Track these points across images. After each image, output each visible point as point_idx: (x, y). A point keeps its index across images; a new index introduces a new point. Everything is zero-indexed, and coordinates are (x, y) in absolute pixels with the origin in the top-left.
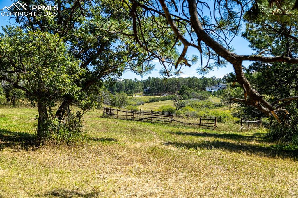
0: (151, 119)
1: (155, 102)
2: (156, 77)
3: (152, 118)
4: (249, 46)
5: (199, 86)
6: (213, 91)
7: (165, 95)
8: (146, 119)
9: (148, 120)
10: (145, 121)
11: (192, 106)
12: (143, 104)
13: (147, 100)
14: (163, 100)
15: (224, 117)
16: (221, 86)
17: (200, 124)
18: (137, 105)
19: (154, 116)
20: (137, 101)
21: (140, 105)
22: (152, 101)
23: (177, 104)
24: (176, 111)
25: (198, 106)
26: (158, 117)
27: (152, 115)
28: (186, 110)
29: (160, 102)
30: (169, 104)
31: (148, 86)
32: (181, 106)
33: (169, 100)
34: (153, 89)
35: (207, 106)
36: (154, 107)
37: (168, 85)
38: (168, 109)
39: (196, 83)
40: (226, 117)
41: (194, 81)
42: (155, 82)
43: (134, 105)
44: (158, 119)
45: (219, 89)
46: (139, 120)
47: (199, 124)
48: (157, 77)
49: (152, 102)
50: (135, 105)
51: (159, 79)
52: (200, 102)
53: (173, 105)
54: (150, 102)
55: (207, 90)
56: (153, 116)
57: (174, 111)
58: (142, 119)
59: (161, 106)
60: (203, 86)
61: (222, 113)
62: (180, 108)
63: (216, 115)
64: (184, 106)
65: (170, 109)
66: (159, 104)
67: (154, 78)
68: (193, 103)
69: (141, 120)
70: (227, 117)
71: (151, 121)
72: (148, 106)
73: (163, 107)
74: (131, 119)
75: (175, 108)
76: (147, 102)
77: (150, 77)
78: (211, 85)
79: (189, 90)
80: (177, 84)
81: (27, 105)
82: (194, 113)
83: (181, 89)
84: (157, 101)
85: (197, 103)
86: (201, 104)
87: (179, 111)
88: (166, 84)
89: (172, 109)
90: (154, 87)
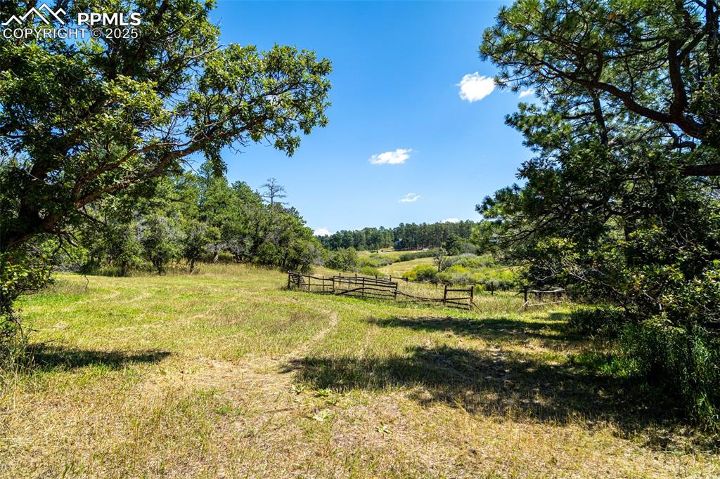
0: (361, 290)
1: (408, 260)
2: (411, 224)
3: (363, 289)
4: (524, 143)
7: (426, 250)
8: (354, 290)
9: (357, 294)
10: (351, 296)
11: (464, 265)
12: (391, 264)
13: (398, 258)
14: (421, 257)
17: (444, 300)
19: (367, 286)
20: (383, 260)
21: (386, 265)
22: (404, 259)
23: (440, 263)
24: (438, 274)
25: (474, 265)
26: (373, 287)
27: (363, 284)
28: (453, 271)
29: (417, 260)
30: (428, 263)
31: (400, 237)
32: (447, 266)
33: (430, 256)
34: (408, 241)
37: (429, 235)
38: (425, 270)
39: (472, 229)
41: (469, 227)
42: (410, 230)
43: (377, 265)
44: (372, 291)
46: (342, 293)
47: (442, 300)
48: (413, 224)
51: (416, 225)
52: (477, 259)
53: (432, 264)
54: (402, 261)
56: (365, 286)
57: (435, 273)
58: (347, 291)
59: (415, 266)
62: (443, 269)
64: (450, 266)
65: (428, 270)
66: (415, 264)
67: (408, 225)
68: (466, 261)
69: (345, 293)
71: (361, 294)
72: (398, 267)
73: (418, 267)
74: (330, 292)
75: (436, 268)
76: (397, 261)
79: (459, 240)
80: (443, 232)
81: (183, 270)
83: (448, 239)
84: (413, 258)
85: (472, 260)
86: (478, 261)
87: (443, 273)
88: (426, 233)
89: (431, 271)
90: (410, 238)
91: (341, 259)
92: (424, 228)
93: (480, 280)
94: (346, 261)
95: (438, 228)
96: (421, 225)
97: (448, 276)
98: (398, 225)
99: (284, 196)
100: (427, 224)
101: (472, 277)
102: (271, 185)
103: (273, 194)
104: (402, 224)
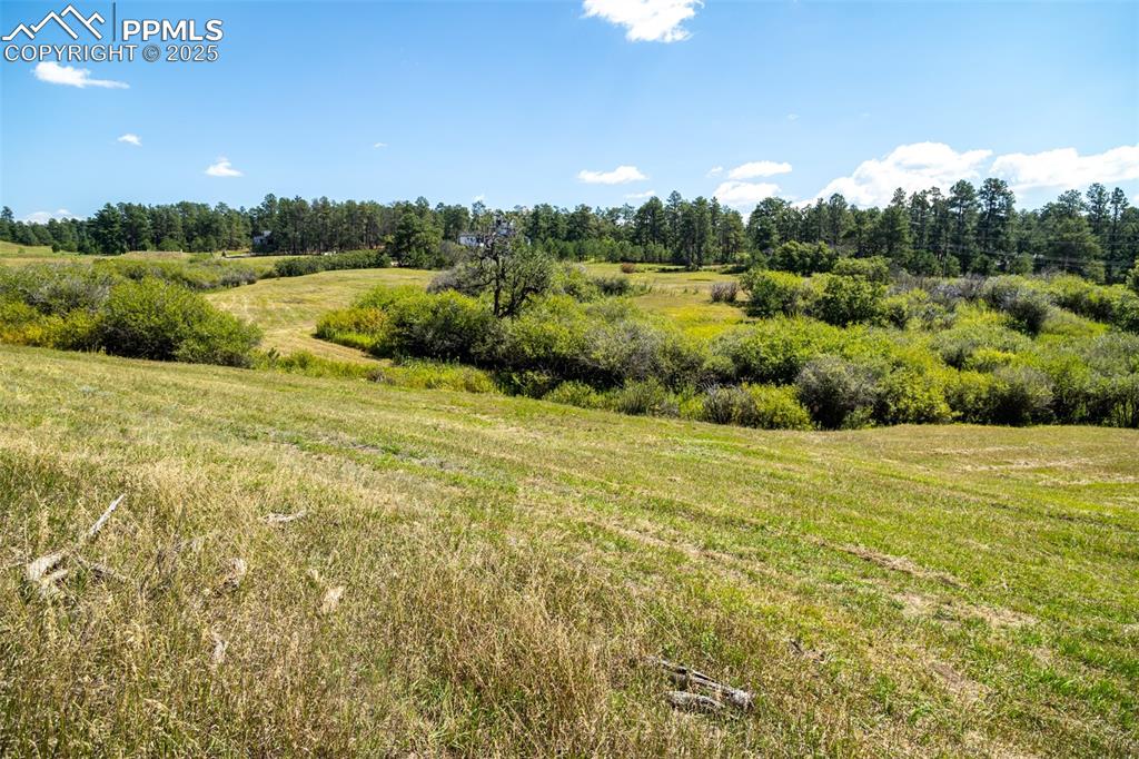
1: (301, 274)
2: (292, 198)
7: (331, 255)
12: (251, 282)
13: (270, 268)
14: (334, 269)
18: (225, 283)
20: (226, 269)
21: (237, 284)
22: (290, 270)
29: (324, 274)
31: (267, 228)
33: (356, 266)
34: (285, 235)
36: (308, 296)
37: (335, 225)
41: (422, 214)
42: (291, 212)
43: (207, 284)
48: (298, 199)
49: (290, 275)
50: (213, 287)
51: (304, 202)
54: (283, 275)
55: (465, 241)
66: (328, 282)
67: (284, 202)
72: (276, 290)
76: (269, 276)
77: (271, 195)
80: (365, 221)
83: (401, 227)
84: (312, 269)
88: (328, 221)
90: (289, 229)
92: (323, 207)
95: (353, 213)
96: (315, 202)
98: (260, 202)
100: (329, 200)
104: (271, 198)
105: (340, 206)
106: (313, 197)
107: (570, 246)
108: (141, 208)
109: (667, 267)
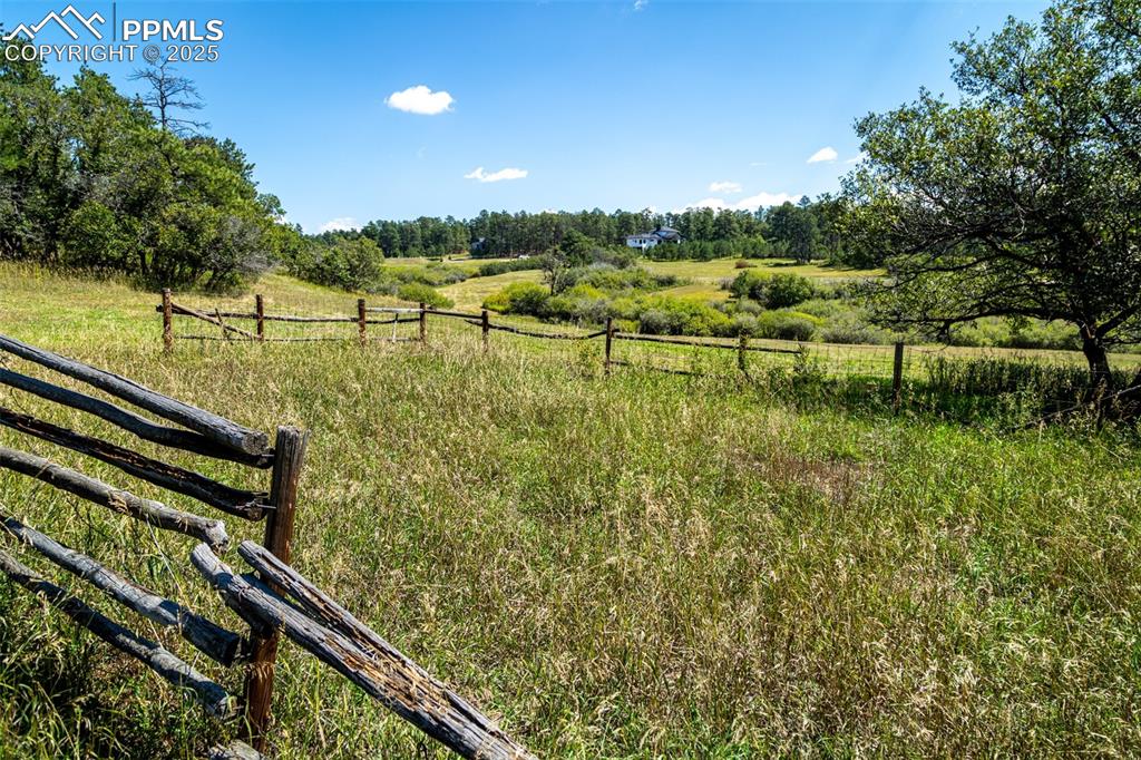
1: (494, 274)
2: (500, 212)
5: (609, 235)
6: (644, 246)
7: (525, 257)
11: (595, 285)
12: (463, 281)
13: (476, 270)
14: (517, 270)
15: (692, 315)
16: (664, 234)
18: (447, 282)
20: (448, 273)
21: (454, 282)
22: (488, 272)
23: (554, 279)
24: (551, 299)
25: (612, 284)
28: (578, 294)
29: (510, 274)
30: (532, 280)
31: (482, 236)
32: (568, 284)
33: (533, 268)
34: (494, 241)
35: (636, 284)
36: (492, 289)
37: (531, 232)
38: (527, 292)
39: (602, 225)
40: (695, 315)
41: (596, 222)
42: (499, 224)
43: (436, 282)
45: (659, 242)
48: (504, 212)
49: (487, 275)
50: (440, 284)
51: (509, 216)
52: (615, 273)
53: (540, 281)
54: (483, 275)
55: (630, 243)
57: (544, 299)
59: (507, 284)
60: (620, 234)
61: (683, 304)
62: (560, 291)
63: (668, 308)
64: (572, 285)
65: (531, 292)
66: (506, 280)
67: (495, 215)
68: (599, 277)
70: (701, 315)
72: (476, 285)
73: (512, 287)
75: (547, 288)
76: (475, 276)
77: (485, 211)
78: (639, 232)
79: (585, 242)
80: (554, 229)
82: (603, 302)
83: (566, 239)
84: (502, 271)
85: (608, 274)
86: (619, 278)
87: (560, 298)
88: (526, 230)
89: (537, 293)
90: (497, 237)
91: (340, 263)
93: (630, 312)
94: (352, 270)
95: (545, 222)
96: (516, 215)
97: (569, 304)
98: (476, 215)
99: (197, 107)
100: (527, 213)
101: (614, 306)
102: (159, 75)
103: (163, 97)
104: (484, 213)
105: (536, 216)
106: (516, 211)
107: (710, 246)
108: (393, 224)
109: (784, 262)
